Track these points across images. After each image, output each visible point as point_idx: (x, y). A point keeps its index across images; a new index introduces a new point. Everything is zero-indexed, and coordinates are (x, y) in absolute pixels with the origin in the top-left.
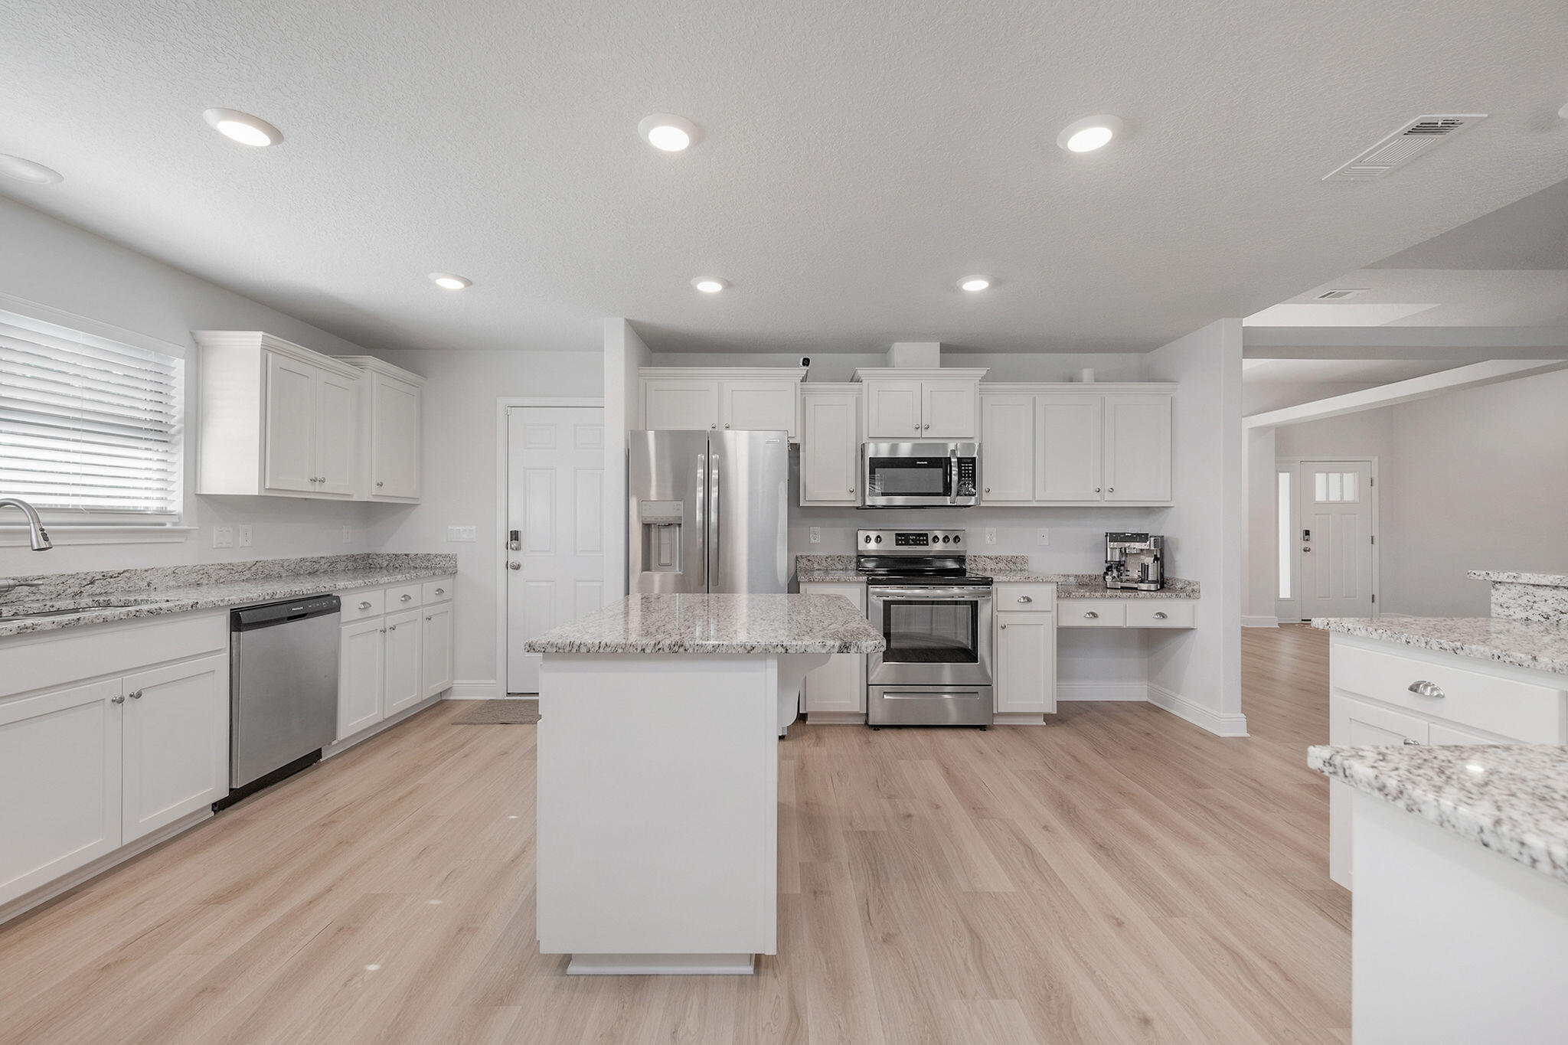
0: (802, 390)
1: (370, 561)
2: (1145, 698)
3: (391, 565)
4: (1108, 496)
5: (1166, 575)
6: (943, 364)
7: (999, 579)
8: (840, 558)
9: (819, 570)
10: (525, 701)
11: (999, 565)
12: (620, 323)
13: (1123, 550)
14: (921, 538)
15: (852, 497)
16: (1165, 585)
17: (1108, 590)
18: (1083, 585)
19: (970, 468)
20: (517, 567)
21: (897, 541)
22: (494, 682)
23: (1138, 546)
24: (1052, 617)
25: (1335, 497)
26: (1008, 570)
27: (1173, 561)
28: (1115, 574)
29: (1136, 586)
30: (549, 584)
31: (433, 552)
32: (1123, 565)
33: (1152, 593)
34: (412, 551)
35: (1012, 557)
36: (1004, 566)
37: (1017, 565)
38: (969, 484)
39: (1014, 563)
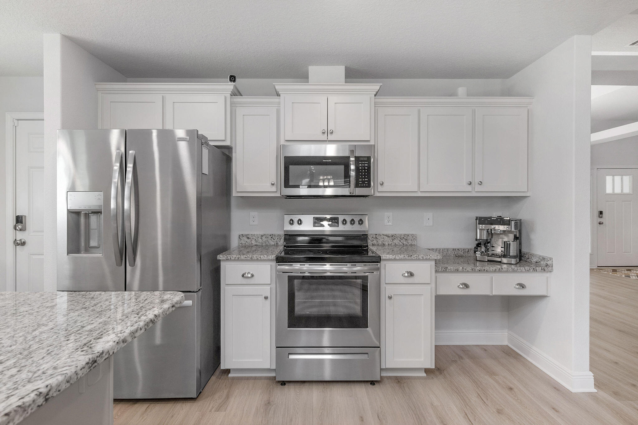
0: (231, 103)
2: (506, 343)
4: (478, 188)
5: (524, 250)
6: (347, 81)
7: (386, 257)
8: (272, 236)
9: (256, 245)
11: (395, 241)
12: (57, 38)
13: (490, 230)
14: (333, 221)
15: (274, 189)
16: (523, 258)
17: (478, 263)
18: (459, 256)
19: (366, 165)
20: (23, 244)
21: (314, 223)
23: (502, 228)
24: (431, 289)
25: (618, 190)
26: (401, 245)
27: (529, 239)
28: (483, 249)
29: (499, 260)
32: (488, 243)
33: (513, 266)
35: (405, 235)
36: (399, 242)
37: (408, 241)
38: (365, 178)
39: (406, 240)
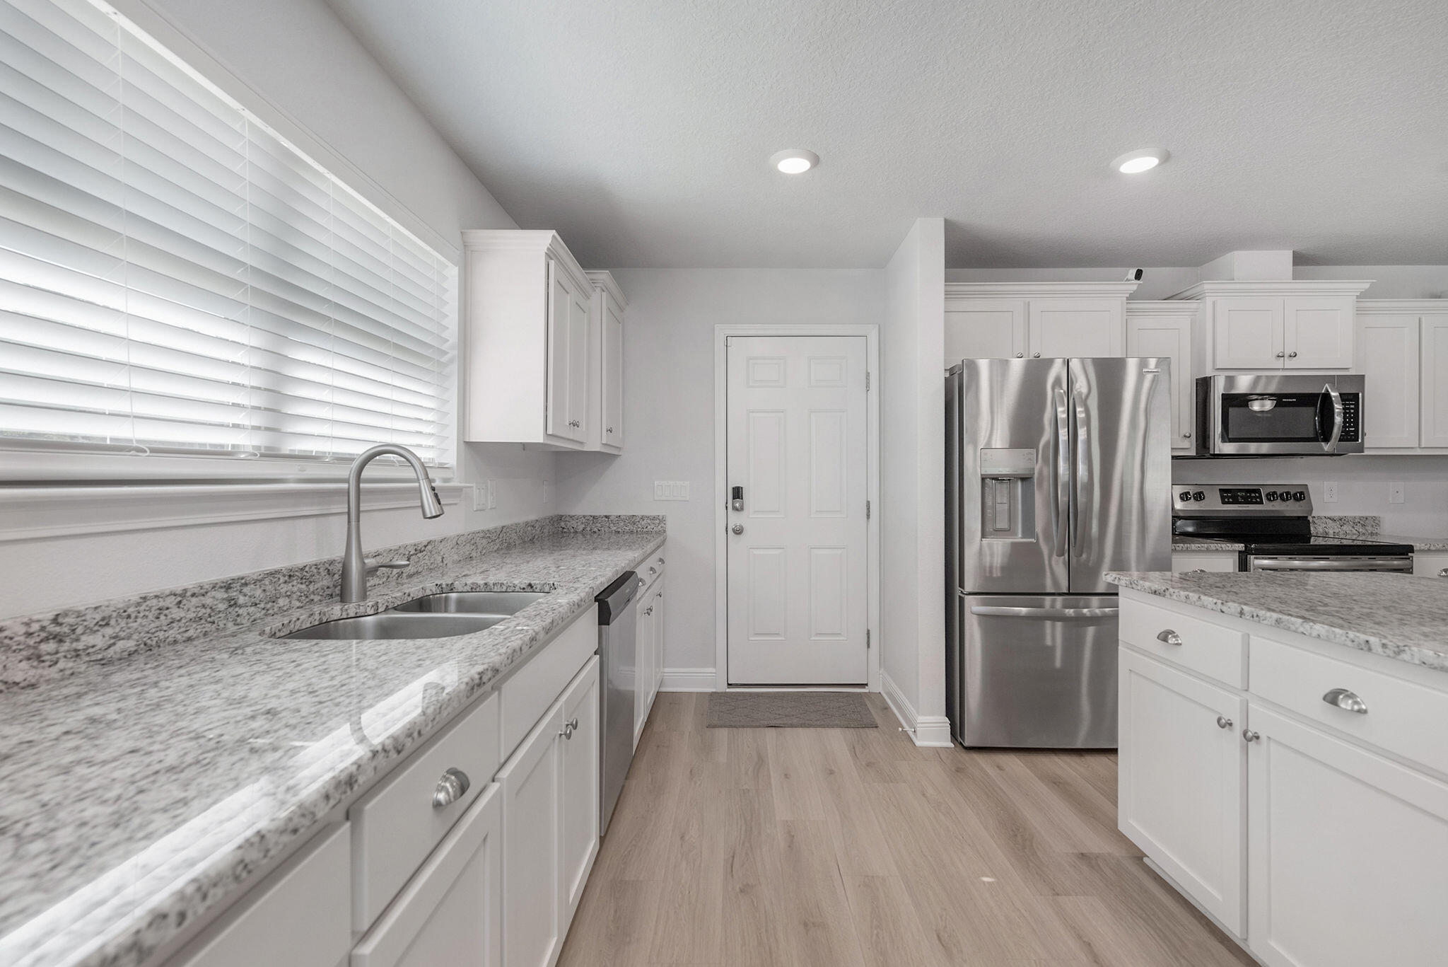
0: (1128, 311)
1: (563, 524)
3: (588, 529)
6: (1296, 276)
10: (758, 694)
11: (1345, 528)
14: (1253, 495)
15: (1187, 444)
20: (738, 531)
21: (1223, 498)
22: (713, 670)
26: (1354, 534)
30: (777, 552)
31: (639, 513)
34: (614, 512)
35: (1361, 518)
36: (1351, 529)
37: (1367, 528)
38: (1350, 427)
39: (1363, 525)
